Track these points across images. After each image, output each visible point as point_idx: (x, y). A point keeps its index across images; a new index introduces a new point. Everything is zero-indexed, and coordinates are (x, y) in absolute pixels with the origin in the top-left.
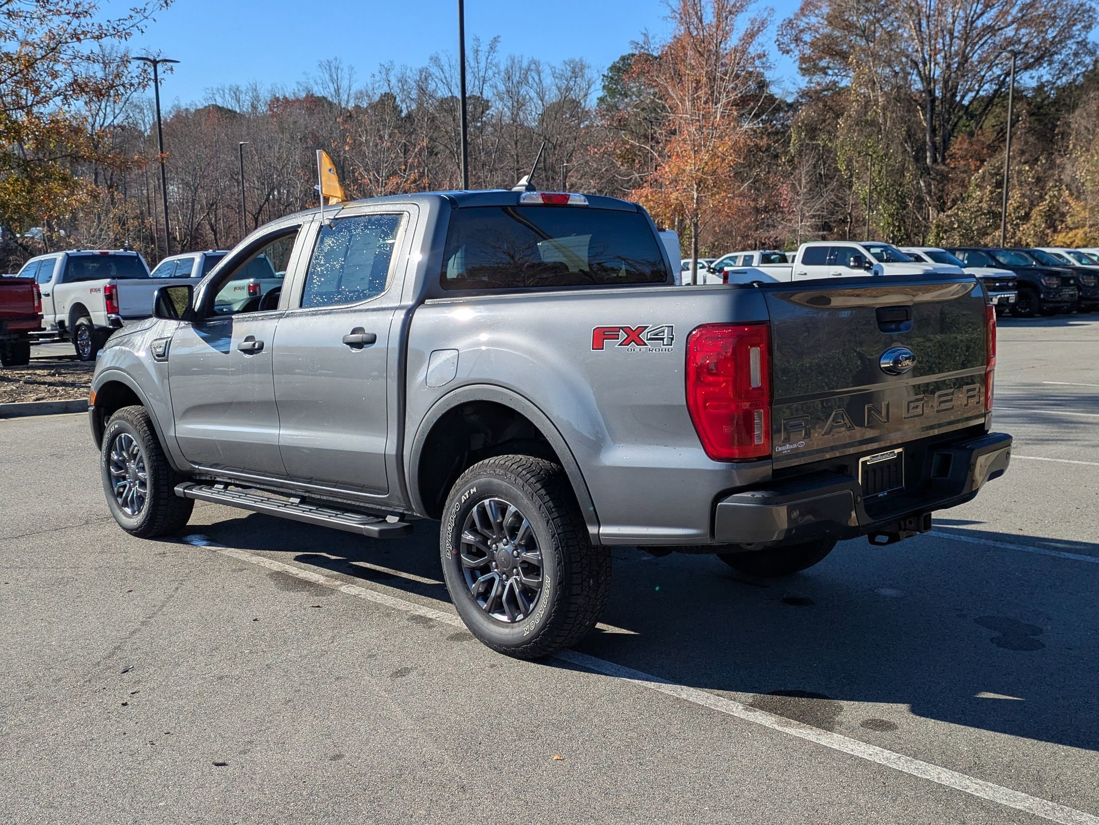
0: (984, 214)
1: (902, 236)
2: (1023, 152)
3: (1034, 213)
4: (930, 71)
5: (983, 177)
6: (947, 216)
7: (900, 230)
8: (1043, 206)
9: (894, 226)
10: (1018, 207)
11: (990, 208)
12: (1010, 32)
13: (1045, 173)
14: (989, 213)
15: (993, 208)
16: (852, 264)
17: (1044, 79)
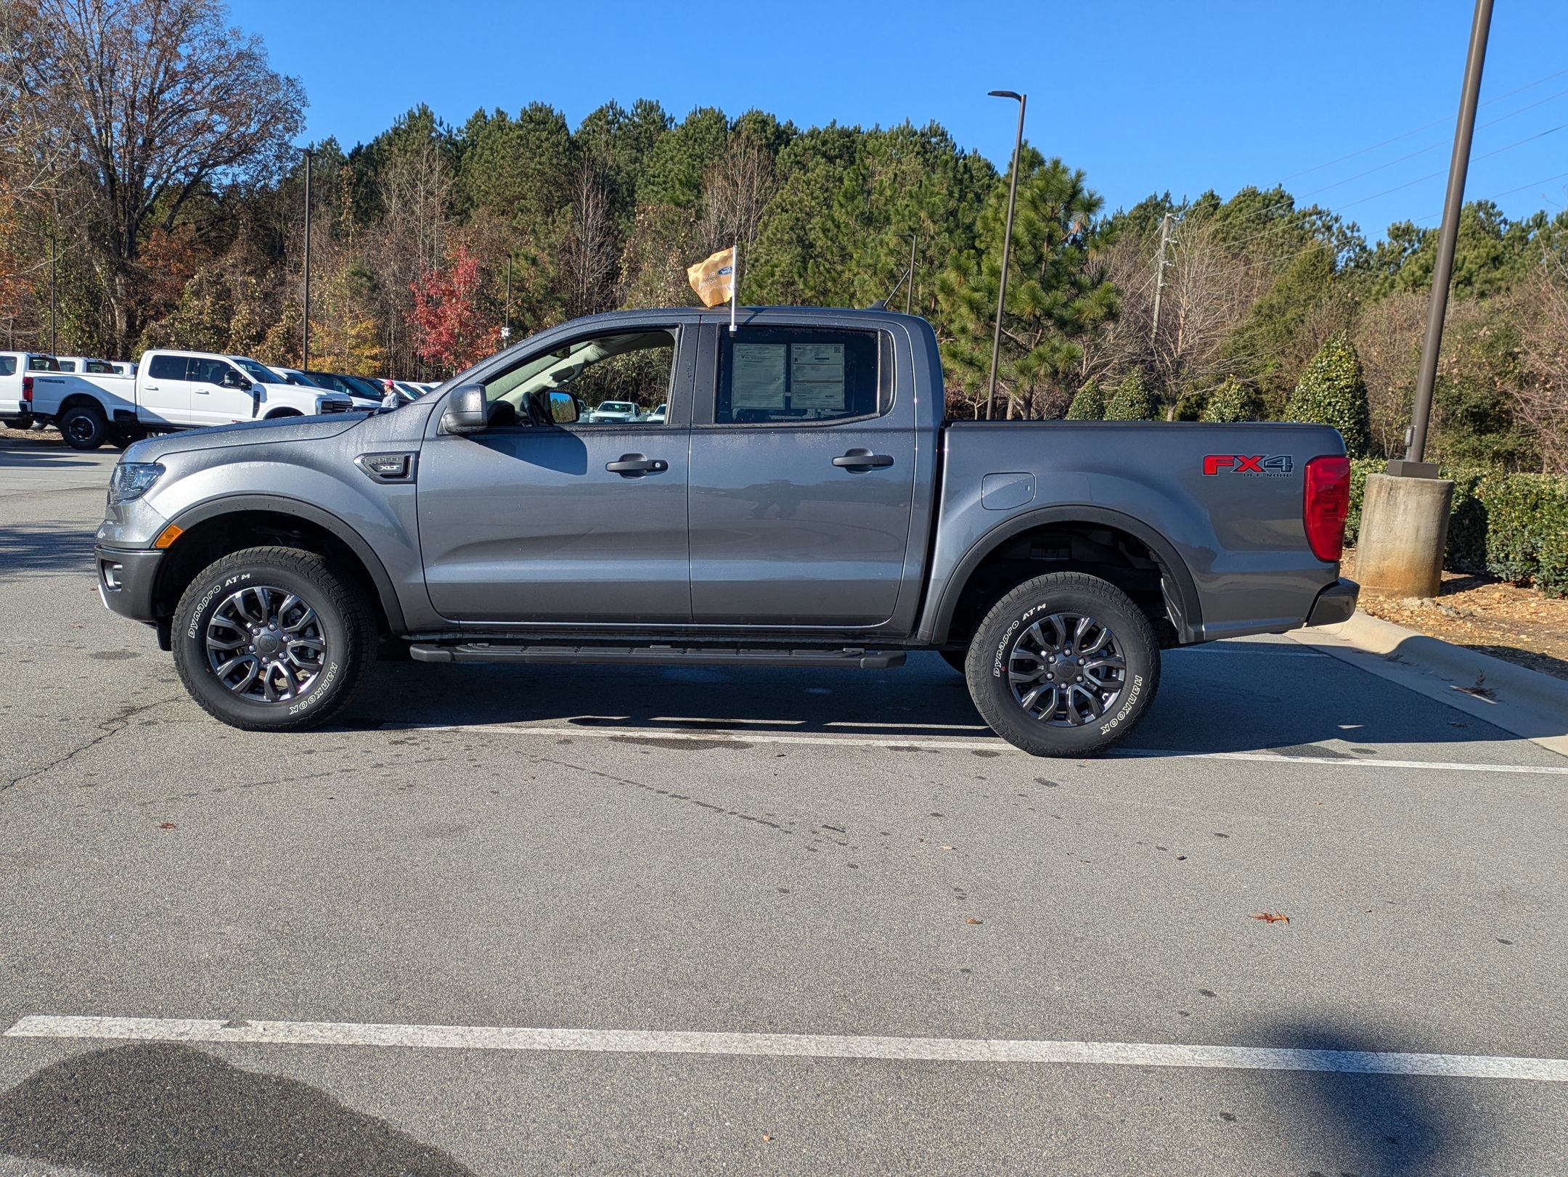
0: (206, 328)
1: (95, 345)
2: (246, 262)
3: (270, 333)
4: (107, 142)
5: (201, 284)
6: (161, 326)
7: (91, 337)
8: (280, 328)
9: (83, 331)
10: (248, 325)
11: (214, 321)
12: (200, 116)
13: (274, 289)
14: (212, 327)
15: (217, 323)
16: (227, 381)
17: (239, 180)
